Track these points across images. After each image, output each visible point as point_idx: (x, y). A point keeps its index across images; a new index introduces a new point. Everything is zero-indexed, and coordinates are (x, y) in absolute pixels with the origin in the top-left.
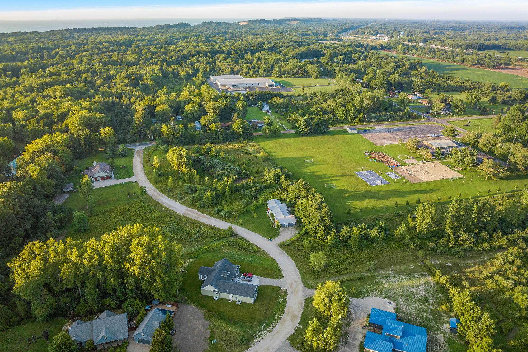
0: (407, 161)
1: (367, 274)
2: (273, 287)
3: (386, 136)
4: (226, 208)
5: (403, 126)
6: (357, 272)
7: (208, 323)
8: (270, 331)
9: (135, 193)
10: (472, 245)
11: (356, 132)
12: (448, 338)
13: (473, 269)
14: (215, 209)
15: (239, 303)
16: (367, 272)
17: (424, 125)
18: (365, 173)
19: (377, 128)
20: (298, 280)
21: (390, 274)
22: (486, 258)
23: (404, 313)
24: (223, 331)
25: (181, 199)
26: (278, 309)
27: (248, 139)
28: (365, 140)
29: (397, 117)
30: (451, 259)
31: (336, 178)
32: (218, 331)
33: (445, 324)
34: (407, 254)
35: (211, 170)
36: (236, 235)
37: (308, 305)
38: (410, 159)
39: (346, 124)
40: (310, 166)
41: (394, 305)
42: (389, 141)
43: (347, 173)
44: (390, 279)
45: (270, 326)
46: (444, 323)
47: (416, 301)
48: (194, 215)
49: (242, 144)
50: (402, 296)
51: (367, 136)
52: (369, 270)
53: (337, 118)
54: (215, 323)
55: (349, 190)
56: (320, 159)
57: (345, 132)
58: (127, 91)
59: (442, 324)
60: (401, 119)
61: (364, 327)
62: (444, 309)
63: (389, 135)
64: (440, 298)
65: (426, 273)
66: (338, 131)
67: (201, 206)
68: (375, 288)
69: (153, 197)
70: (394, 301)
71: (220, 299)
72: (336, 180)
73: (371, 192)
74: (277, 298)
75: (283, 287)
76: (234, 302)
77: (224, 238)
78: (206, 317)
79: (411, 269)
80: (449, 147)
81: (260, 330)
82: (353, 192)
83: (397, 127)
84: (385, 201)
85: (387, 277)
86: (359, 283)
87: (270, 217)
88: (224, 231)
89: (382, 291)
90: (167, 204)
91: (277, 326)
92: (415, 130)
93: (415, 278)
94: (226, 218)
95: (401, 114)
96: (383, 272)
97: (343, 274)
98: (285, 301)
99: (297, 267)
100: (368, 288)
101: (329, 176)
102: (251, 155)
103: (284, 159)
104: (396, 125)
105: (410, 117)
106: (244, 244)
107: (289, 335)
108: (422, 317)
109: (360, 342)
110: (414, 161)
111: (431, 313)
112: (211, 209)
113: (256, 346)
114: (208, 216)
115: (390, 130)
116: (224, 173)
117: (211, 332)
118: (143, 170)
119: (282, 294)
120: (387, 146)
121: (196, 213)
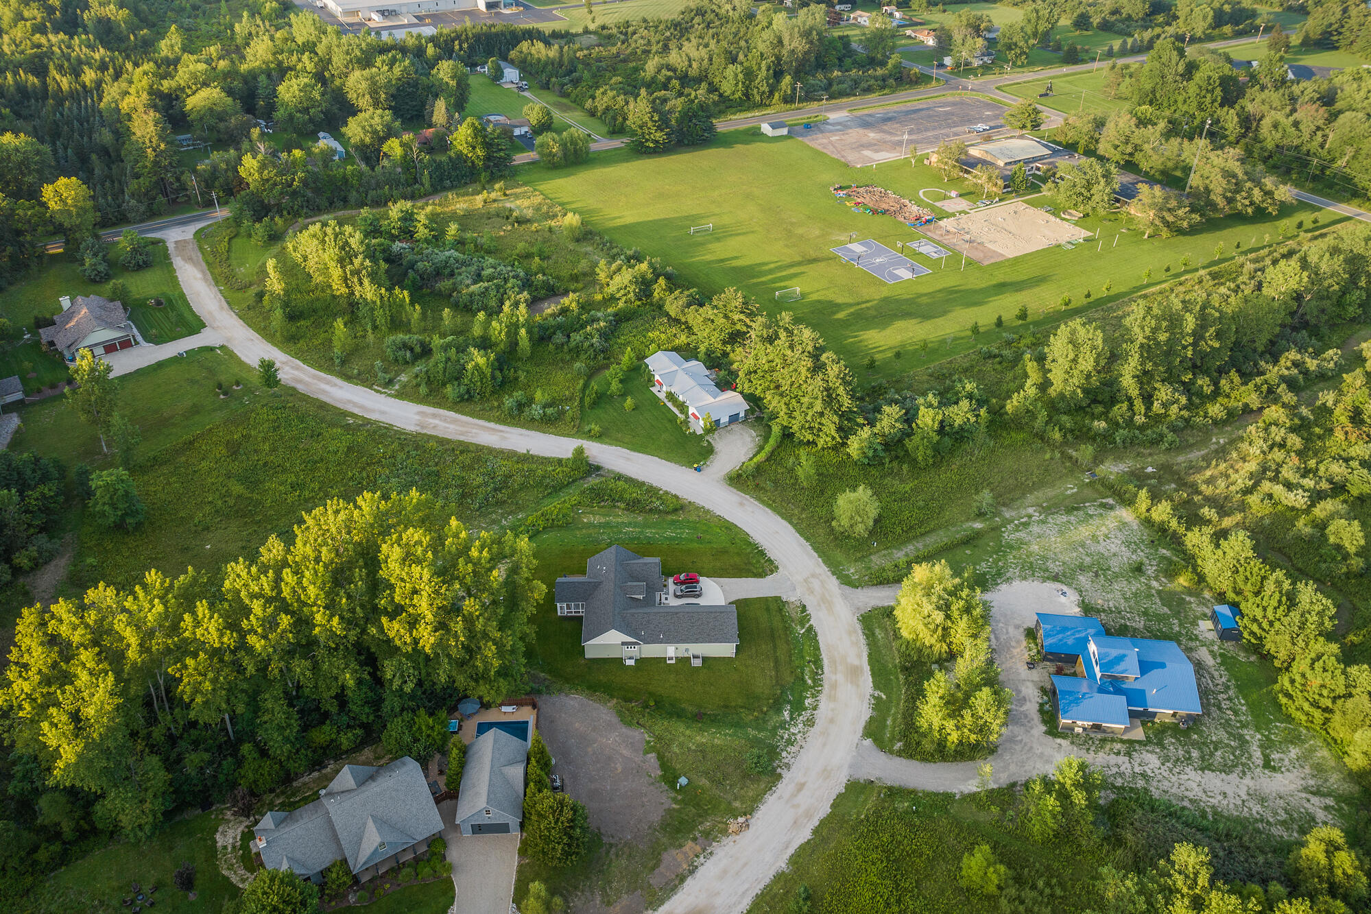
0: (948, 206)
1: (978, 525)
2: (766, 599)
3: (865, 140)
4: (538, 395)
5: (895, 108)
6: (954, 525)
7: (639, 735)
8: (810, 723)
9: (238, 384)
10: (1185, 413)
11: (784, 131)
12: (1221, 655)
13: (1208, 473)
14: (508, 402)
15: (697, 663)
16: (974, 520)
17: (942, 99)
18: (857, 248)
19: (833, 116)
20: (818, 571)
21: (1030, 517)
22: (1222, 441)
23: (1104, 611)
24: (689, 749)
25: (390, 382)
26: (803, 657)
27: (502, 177)
28: (818, 154)
29: (872, 82)
30: (1150, 455)
31: (792, 271)
32: (676, 750)
33: (1200, 622)
34: (1048, 456)
35: (444, 285)
36: (598, 468)
37: (873, 634)
38: (951, 198)
39: (748, 109)
40: (711, 242)
41: (1073, 597)
42: (877, 151)
43: (813, 254)
44: (1035, 529)
45: (805, 709)
46: (1198, 618)
47: (1116, 576)
48: (452, 426)
49: (493, 195)
50: (1082, 568)
51: (817, 142)
52: (980, 515)
53: (721, 95)
54: (658, 729)
55: (840, 301)
56: (726, 220)
57: (754, 135)
58: (56, 49)
59: (1194, 623)
60: (883, 88)
61: (1031, 665)
62: (1186, 584)
63: (872, 135)
64: (1163, 558)
65: (1110, 501)
66: (737, 131)
67: (461, 397)
68: (1010, 558)
69: (300, 387)
70: (1069, 585)
71: (641, 662)
72: (795, 275)
73: (897, 301)
74: (787, 629)
75: (791, 597)
76: (683, 661)
77: (569, 483)
78: (627, 719)
79: (1072, 495)
80: (1035, 160)
81: (783, 725)
82: (851, 305)
83: (880, 110)
84: (940, 321)
85: (1026, 525)
86: (968, 552)
87: (670, 405)
88: (560, 461)
89: (1031, 563)
90: (355, 404)
91: (822, 705)
92: (930, 116)
93: (1091, 516)
94: (549, 422)
95: (880, 72)
96: (1013, 514)
97: (922, 535)
98: (811, 634)
99: (801, 535)
100: (996, 562)
101: (772, 266)
102: (534, 226)
103: (629, 229)
104: (877, 104)
105: (902, 80)
106: (635, 494)
107: (863, 724)
108: (1145, 613)
109: (1037, 707)
110: (963, 204)
111: (1161, 599)
112: (496, 404)
113: (793, 768)
114: (492, 425)
115: (869, 119)
116: (487, 289)
117: (660, 757)
118: (225, 305)
119: (797, 615)
120: (882, 167)
121: (454, 421)
